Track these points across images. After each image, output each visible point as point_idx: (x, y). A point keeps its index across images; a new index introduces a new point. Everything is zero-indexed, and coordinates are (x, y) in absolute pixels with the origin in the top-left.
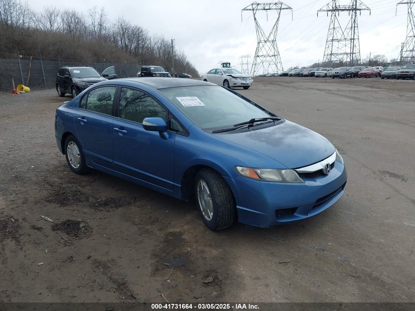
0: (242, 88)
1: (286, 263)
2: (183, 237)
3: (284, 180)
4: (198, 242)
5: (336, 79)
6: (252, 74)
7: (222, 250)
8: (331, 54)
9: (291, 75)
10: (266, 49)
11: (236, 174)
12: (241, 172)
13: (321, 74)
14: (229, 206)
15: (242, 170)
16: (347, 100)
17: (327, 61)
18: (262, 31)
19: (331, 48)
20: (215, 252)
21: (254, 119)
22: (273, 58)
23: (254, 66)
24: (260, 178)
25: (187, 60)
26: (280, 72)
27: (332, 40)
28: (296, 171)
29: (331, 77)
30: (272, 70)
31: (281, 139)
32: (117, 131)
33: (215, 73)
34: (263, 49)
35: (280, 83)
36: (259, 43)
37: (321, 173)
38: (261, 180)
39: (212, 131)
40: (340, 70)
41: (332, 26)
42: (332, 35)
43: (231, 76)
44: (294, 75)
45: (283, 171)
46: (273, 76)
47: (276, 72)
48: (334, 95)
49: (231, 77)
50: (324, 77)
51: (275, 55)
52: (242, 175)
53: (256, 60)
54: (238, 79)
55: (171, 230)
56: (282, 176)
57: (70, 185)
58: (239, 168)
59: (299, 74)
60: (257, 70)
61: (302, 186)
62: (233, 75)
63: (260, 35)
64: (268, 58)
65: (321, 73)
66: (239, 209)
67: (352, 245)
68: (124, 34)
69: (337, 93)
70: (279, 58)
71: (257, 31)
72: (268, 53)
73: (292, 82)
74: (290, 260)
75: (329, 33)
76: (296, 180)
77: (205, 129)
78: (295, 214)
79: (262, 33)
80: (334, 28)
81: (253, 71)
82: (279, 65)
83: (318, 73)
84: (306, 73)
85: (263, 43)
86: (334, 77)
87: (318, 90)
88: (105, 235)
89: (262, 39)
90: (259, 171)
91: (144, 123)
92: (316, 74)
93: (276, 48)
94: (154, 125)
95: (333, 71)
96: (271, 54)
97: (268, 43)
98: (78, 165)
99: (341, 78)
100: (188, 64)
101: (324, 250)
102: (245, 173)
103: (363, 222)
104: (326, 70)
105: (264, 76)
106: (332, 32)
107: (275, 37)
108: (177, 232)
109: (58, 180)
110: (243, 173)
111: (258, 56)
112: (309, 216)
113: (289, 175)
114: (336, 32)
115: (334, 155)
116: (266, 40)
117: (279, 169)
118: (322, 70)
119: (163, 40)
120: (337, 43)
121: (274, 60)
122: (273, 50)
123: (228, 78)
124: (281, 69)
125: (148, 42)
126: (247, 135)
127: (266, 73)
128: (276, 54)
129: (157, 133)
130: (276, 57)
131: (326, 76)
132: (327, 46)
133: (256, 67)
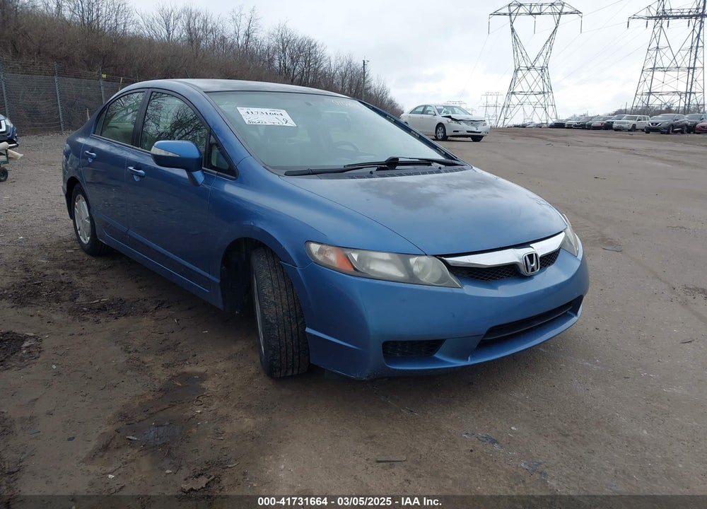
0: (470, 139)
1: (391, 463)
2: (203, 385)
3: (412, 278)
4: (226, 397)
5: (652, 135)
6: (501, 122)
7: (265, 419)
8: (650, 93)
9: (570, 127)
10: (530, 80)
11: (306, 258)
12: (317, 256)
13: (625, 126)
14: (294, 328)
15: (320, 252)
16: (660, 164)
17: (640, 105)
18: (523, 51)
19: (649, 82)
20: (248, 422)
21: (397, 159)
22: (540, 96)
23: (505, 109)
24: (355, 269)
25: (389, 97)
26: (550, 122)
27: (653, 69)
28: (445, 263)
29: (643, 130)
30: (539, 117)
31: (434, 195)
32: (133, 173)
33: (422, 113)
34: (524, 82)
35: (546, 136)
36: (516, 71)
37: (510, 272)
38: (356, 273)
39: (285, 171)
40: (661, 120)
41: (654, 45)
42: (653, 61)
43: (450, 117)
44: (575, 126)
45: (413, 260)
46: (539, 126)
47: (543, 122)
48: (636, 156)
49: (450, 120)
50: (629, 130)
51: (544, 93)
52: (317, 262)
53: (509, 99)
54: (462, 123)
55: (188, 369)
56: (408, 269)
57: (61, 272)
58: (315, 248)
59: (585, 125)
60: (510, 116)
61: (454, 294)
62: (453, 116)
63: (520, 57)
64: (533, 98)
65: (624, 123)
66: (310, 334)
67: (568, 435)
68: (284, 50)
69: (644, 153)
70: (551, 97)
71: (515, 50)
72: (532, 88)
73: (565, 136)
74: (404, 458)
75: (648, 57)
76: (442, 281)
77: (274, 168)
78: (435, 355)
79: (524, 54)
80: (658, 48)
81: (502, 118)
82: (550, 109)
83: (618, 123)
84: (596, 123)
85: (524, 72)
86: (649, 130)
87: (609, 147)
88: (54, 367)
89: (523, 64)
90: (355, 256)
91: (155, 150)
92: (615, 125)
93: (546, 80)
94: (171, 154)
95: (648, 121)
96: (537, 90)
97: (533, 71)
98: (89, 238)
99: (663, 133)
100: (391, 102)
101: (494, 442)
102: (325, 258)
103: (612, 387)
104: (635, 118)
105: (524, 126)
106: (654, 55)
107: (546, 62)
108: (197, 374)
109: (45, 261)
110: (320, 258)
111: (513, 93)
112: (470, 362)
113: (427, 268)
114: (662, 54)
115: (560, 238)
116: (529, 65)
117: (404, 255)
118: (628, 118)
119: (350, 63)
120: (663, 73)
121: (542, 101)
122: (541, 84)
123: (445, 121)
124: (554, 116)
125: (325, 65)
126: (359, 184)
127: (527, 122)
128: (546, 90)
129: (182, 173)
130: (546, 96)
131: (634, 129)
132: (643, 79)
133: (509, 112)
